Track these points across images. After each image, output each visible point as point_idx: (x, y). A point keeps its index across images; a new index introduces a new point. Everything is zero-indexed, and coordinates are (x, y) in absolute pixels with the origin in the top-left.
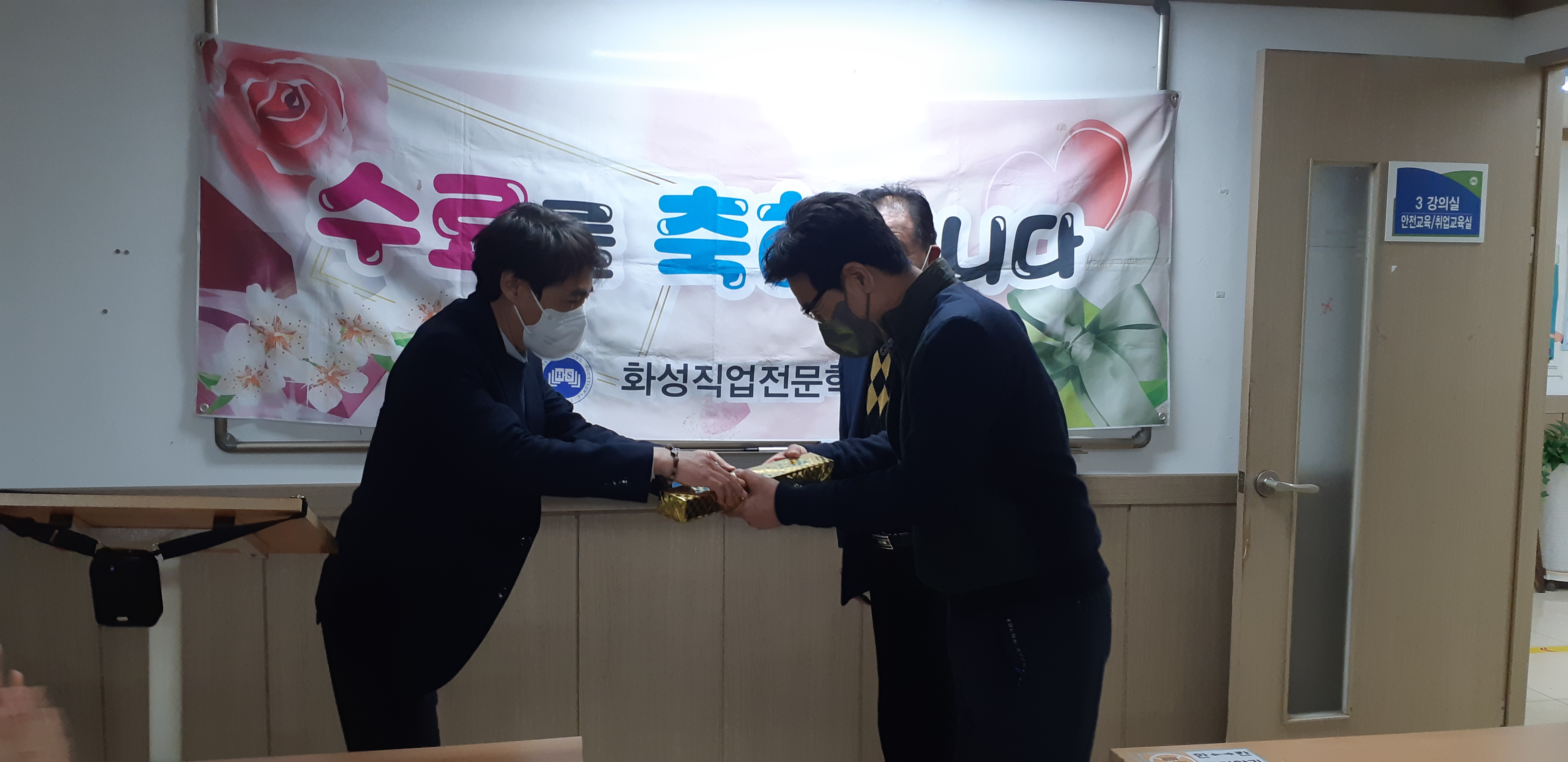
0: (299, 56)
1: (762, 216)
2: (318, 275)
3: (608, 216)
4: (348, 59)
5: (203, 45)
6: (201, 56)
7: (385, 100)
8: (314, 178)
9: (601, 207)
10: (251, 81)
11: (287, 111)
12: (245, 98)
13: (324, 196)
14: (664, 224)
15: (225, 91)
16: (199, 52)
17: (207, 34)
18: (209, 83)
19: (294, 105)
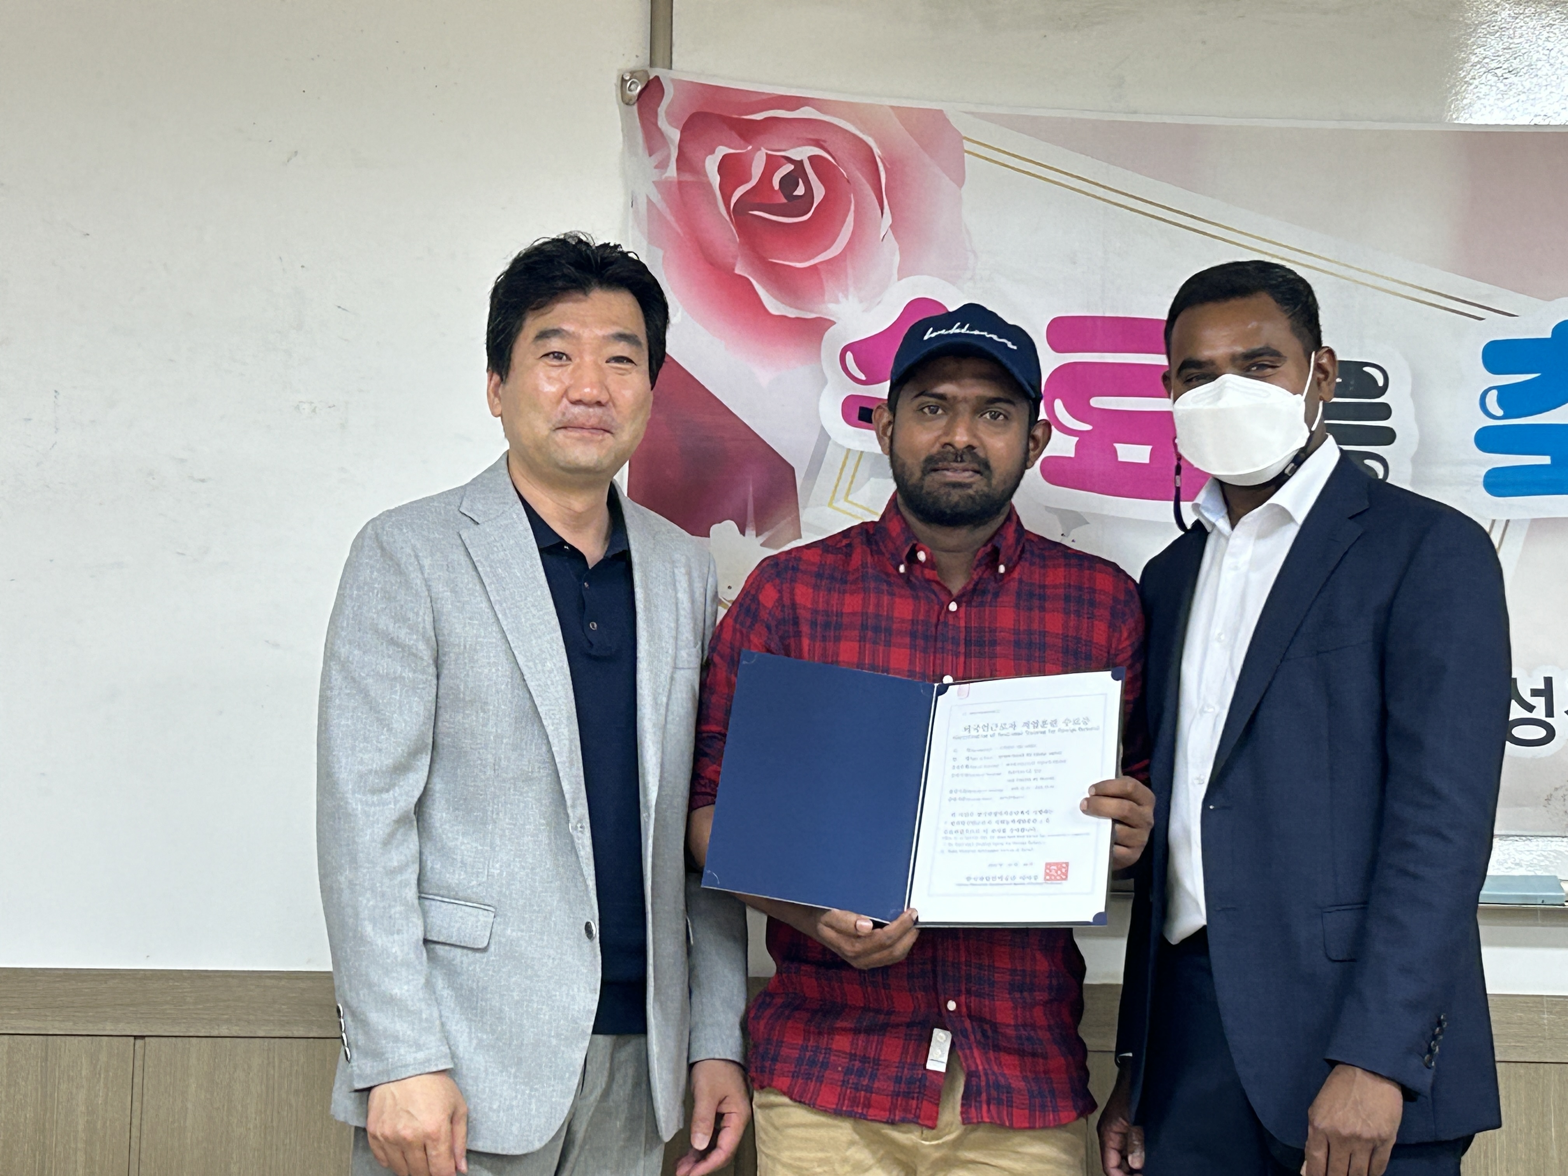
0: (807, 105)
2: (842, 504)
3: (1381, 383)
4: (892, 107)
5: (639, 88)
6: (635, 107)
7: (960, 181)
8: (833, 323)
9: (1366, 369)
10: (722, 151)
11: (784, 204)
12: (712, 181)
13: (849, 356)
14: (1493, 396)
15: (679, 169)
16: (631, 100)
17: (648, 69)
18: (650, 155)
19: (796, 193)
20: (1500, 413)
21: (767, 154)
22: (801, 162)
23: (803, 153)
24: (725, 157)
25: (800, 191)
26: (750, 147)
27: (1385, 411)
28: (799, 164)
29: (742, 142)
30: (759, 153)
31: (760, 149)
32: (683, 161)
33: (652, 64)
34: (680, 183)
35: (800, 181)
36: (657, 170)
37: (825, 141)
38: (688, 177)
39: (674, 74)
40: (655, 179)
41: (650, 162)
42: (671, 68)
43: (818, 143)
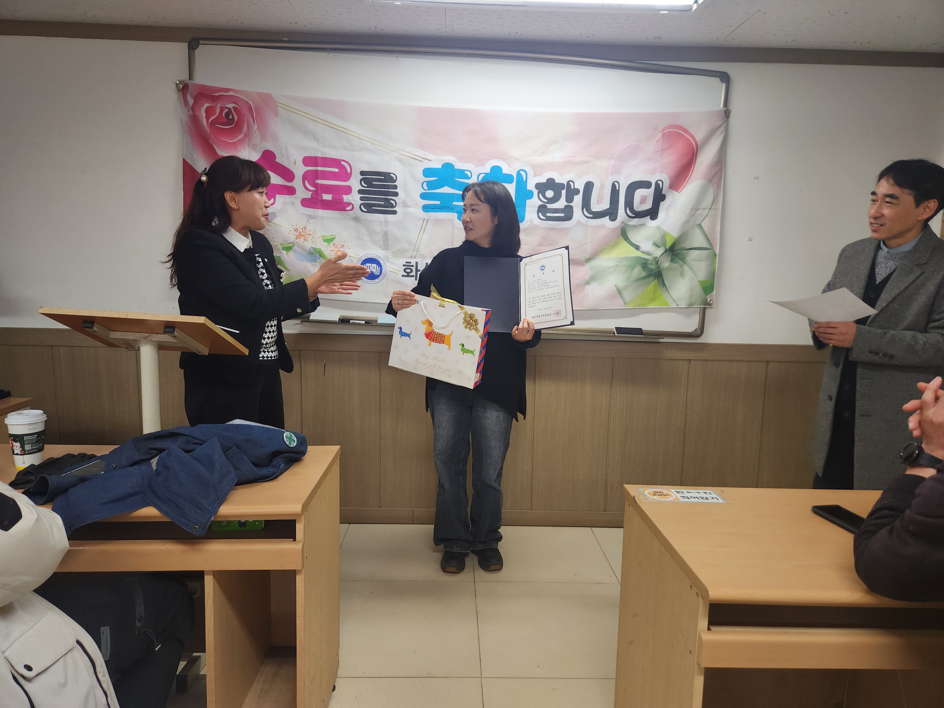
0: (231, 91)
3: (395, 179)
4: (256, 92)
5: (182, 86)
6: (181, 92)
7: (277, 115)
9: (391, 175)
10: (207, 105)
11: (226, 122)
12: (203, 114)
14: (425, 184)
15: (193, 111)
16: (180, 90)
18: (184, 107)
19: (230, 118)
20: (427, 188)
21: (220, 106)
22: (231, 108)
23: (231, 106)
24: (207, 108)
26: (215, 104)
27: (395, 187)
29: (213, 102)
30: (218, 106)
31: (218, 104)
32: (194, 109)
34: (192, 115)
35: (231, 114)
36: (188, 112)
37: (237, 102)
39: (192, 82)
40: (187, 115)
41: (186, 109)
43: (235, 103)
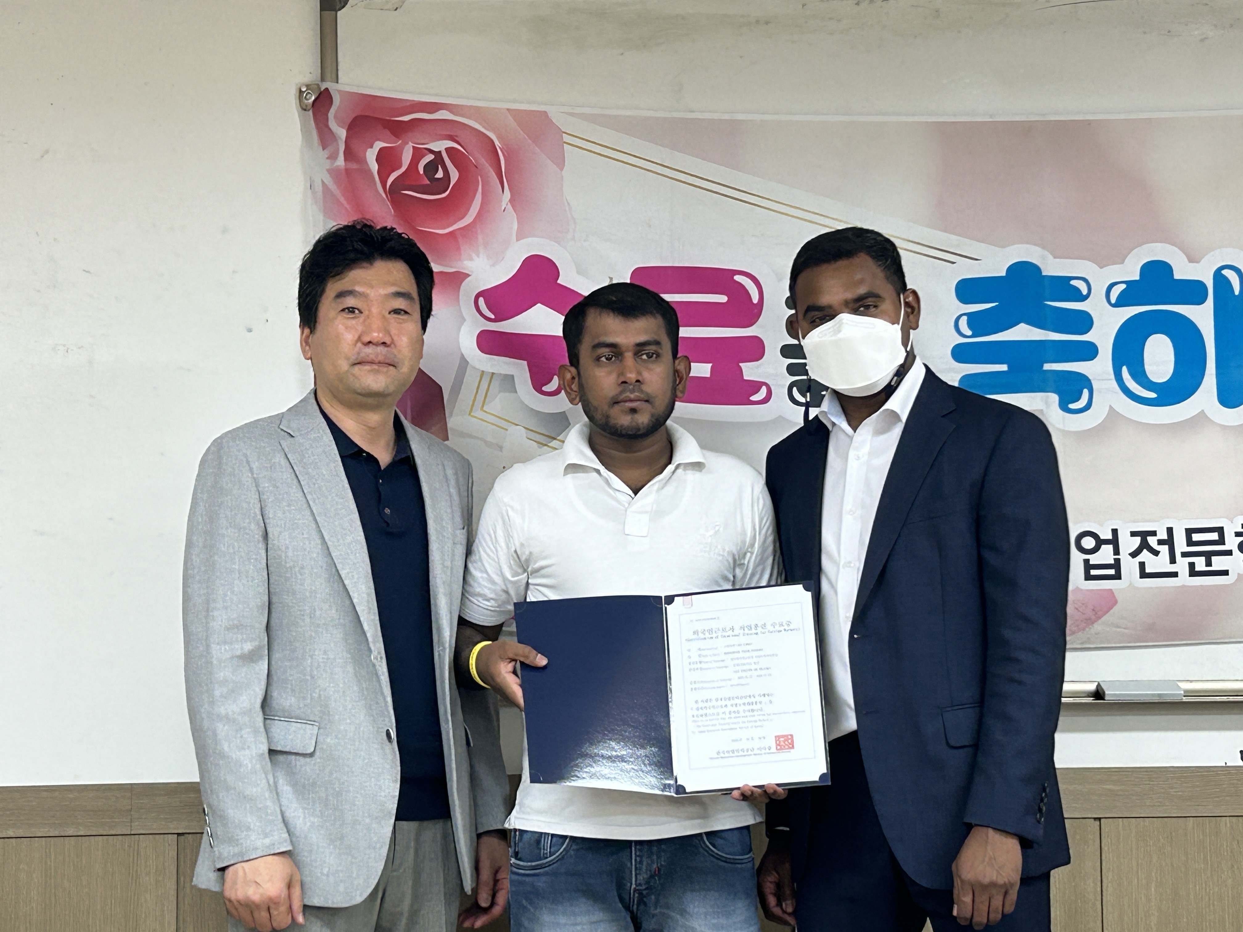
0: (443, 109)
1: (1113, 301)
2: (478, 413)
4: (508, 110)
5: (313, 98)
6: (311, 113)
7: (560, 164)
8: (468, 275)
10: (379, 145)
11: (427, 185)
12: (371, 166)
13: (481, 301)
14: (964, 320)
15: (346, 159)
16: (306, 106)
17: (320, 83)
18: (324, 149)
19: (437, 176)
20: (969, 333)
21: (413, 147)
22: (440, 152)
23: (441, 146)
24: (381, 150)
25: (440, 174)
26: (400, 142)
28: (438, 154)
29: (393, 138)
30: (407, 146)
31: (407, 143)
32: (349, 154)
33: (323, 79)
34: (347, 170)
35: (439, 166)
36: (328, 161)
37: (457, 136)
38: (354, 166)
39: (339, 87)
40: (328, 167)
41: (325, 154)
42: (337, 82)
43: (452, 138)
